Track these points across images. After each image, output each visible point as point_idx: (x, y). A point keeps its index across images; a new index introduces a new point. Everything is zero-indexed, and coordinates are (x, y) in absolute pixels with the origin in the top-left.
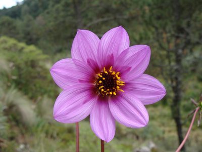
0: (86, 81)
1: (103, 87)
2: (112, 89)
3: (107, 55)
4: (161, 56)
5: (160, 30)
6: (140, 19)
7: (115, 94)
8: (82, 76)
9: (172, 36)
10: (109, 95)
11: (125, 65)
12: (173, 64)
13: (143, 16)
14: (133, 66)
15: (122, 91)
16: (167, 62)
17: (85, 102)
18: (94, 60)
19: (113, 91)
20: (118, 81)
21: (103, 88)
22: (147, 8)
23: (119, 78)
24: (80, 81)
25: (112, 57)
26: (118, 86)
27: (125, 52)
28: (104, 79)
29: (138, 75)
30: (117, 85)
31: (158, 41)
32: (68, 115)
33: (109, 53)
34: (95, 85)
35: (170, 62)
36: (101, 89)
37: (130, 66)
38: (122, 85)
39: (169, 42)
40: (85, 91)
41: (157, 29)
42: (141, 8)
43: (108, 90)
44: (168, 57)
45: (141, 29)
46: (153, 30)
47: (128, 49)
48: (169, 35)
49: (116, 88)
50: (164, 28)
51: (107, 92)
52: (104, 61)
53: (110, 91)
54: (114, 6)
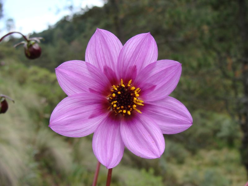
0: (98, 92)
1: (116, 102)
2: (127, 107)
3: (129, 66)
4: (225, 86)
5: (224, 54)
6: (198, 42)
7: (129, 113)
8: (94, 85)
9: (239, 61)
10: (122, 113)
11: (149, 82)
12: (241, 95)
13: (201, 38)
14: (159, 85)
15: (139, 111)
16: (232, 93)
17: (92, 117)
18: (112, 68)
19: (128, 109)
20: (135, 99)
21: (116, 104)
22: (205, 28)
23: (138, 95)
24: (91, 90)
25: (134, 69)
26: (136, 104)
27: (152, 66)
28: (119, 93)
29: (162, 96)
30: (134, 104)
31: (221, 68)
32: (67, 127)
33: (132, 64)
34: (108, 99)
35: (236, 94)
36: (114, 104)
37: (154, 84)
38: (140, 104)
39: (234, 69)
40: (95, 103)
41: (219, 53)
42: (199, 28)
43: (122, 107)
44: (234, 87)
45: (199, 53)
46: (214, 54)
47: (155, 63)
48: (234, 60)
49: (132, 107)
50: (228, 52)
51: (121, 109)
52: (124, 73)
53: (124, 109)
54: (165, 27)
